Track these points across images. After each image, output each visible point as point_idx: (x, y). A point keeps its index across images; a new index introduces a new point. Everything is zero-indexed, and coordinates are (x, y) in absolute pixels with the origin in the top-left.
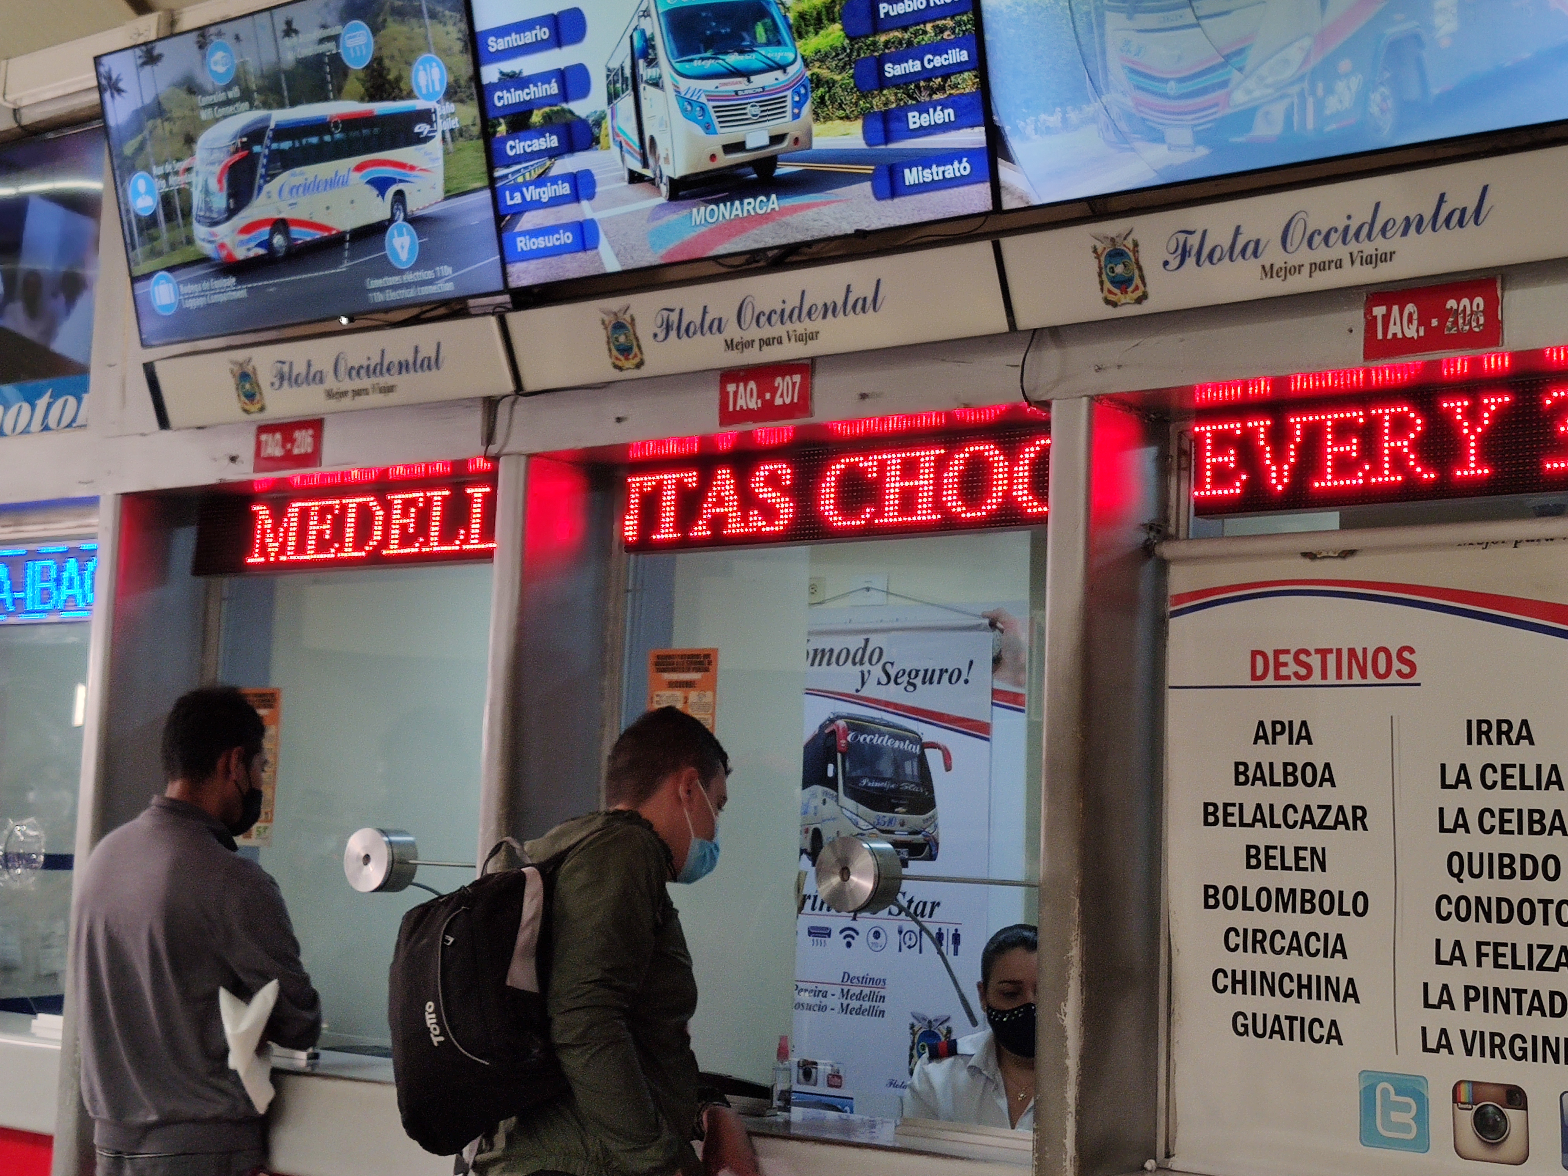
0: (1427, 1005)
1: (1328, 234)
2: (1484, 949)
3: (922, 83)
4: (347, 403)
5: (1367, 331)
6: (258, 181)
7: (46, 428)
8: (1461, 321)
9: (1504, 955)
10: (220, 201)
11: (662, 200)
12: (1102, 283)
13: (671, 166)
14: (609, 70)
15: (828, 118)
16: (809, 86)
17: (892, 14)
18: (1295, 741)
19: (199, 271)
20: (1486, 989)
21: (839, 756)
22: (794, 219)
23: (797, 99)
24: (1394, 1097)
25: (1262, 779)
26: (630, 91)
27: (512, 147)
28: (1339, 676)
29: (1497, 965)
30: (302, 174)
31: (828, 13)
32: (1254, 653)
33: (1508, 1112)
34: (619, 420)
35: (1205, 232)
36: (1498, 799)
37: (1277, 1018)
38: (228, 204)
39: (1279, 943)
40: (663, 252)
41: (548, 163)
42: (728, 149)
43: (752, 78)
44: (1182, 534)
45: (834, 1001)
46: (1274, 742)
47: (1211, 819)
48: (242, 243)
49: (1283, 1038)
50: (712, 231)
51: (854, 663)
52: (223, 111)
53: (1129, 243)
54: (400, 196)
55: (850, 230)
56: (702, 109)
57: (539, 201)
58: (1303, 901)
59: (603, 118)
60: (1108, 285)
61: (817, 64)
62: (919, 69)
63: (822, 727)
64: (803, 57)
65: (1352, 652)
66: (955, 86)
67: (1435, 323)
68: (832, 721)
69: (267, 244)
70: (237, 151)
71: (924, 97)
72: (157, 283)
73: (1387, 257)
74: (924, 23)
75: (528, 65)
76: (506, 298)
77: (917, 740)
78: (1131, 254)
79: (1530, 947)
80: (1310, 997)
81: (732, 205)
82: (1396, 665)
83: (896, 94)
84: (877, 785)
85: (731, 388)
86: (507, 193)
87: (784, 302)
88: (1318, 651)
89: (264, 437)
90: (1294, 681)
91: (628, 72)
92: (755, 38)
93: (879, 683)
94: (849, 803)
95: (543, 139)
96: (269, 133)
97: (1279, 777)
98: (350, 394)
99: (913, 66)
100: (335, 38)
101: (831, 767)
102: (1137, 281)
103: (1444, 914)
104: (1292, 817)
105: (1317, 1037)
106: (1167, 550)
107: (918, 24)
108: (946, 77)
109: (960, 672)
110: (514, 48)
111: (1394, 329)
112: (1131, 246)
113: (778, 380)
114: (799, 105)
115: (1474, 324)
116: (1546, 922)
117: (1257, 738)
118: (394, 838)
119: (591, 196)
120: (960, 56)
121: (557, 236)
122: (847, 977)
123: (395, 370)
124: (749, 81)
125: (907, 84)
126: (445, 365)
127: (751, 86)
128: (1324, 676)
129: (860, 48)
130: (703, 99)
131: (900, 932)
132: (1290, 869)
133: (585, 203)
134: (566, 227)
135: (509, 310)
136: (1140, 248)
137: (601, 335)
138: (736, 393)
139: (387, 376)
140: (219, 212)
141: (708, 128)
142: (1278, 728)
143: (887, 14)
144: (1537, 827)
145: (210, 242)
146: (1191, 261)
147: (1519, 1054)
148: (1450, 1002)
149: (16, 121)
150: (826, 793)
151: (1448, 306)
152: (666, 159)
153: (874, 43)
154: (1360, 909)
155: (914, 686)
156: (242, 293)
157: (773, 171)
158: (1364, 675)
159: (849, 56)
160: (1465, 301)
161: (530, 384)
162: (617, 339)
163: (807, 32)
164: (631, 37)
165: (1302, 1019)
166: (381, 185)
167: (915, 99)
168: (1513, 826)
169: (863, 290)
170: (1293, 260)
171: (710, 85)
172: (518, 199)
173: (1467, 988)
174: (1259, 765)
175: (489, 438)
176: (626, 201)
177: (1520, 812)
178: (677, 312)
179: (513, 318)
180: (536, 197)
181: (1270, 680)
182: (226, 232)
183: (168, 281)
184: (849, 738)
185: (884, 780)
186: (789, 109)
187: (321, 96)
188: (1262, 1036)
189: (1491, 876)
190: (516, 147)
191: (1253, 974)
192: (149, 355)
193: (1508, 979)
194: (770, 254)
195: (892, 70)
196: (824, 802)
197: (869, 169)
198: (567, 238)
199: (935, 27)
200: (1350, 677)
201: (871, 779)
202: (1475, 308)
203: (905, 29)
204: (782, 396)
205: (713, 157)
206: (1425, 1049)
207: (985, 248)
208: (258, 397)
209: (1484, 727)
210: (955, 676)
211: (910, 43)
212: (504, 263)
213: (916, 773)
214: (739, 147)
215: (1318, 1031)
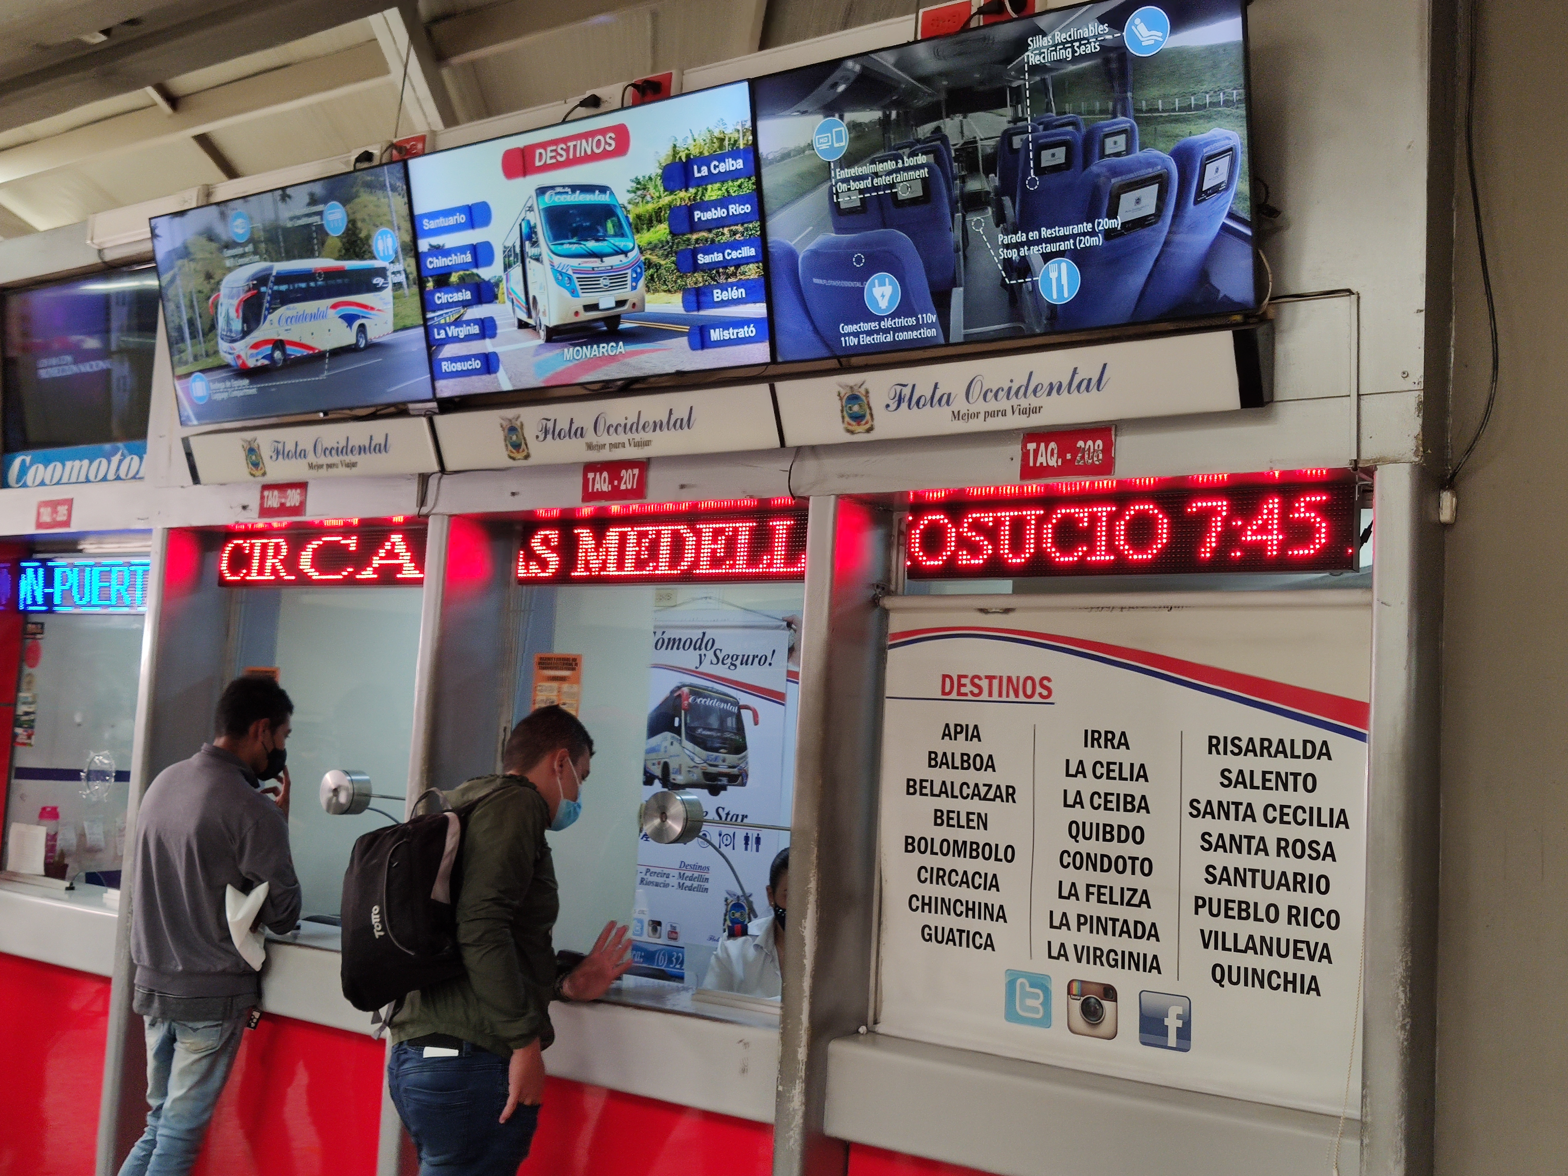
0: (1052, 926)
1: (997, 391)
2: (1092, 889)
3: (721, 270)
4: (323, 472)
5: (1022, 460)
6: (264, 312)
7: (118, 478)
8: (1086, 456)
9: (1104, 894)
10: (237, 325)
11: (541, 341)
12: (843, 417)
13: (547, 318)
14: (505, 247)
15: (656, 291)
16: (643, 267)
17: (703, 219)
18: (969, 738)
19: (223, 374)
20: (1091, 917)
21: (683, 712)
22: (633, 361)
23: (635, 275)
24: (1028, 989)
25: (947, 764)
26: (519, 263)
27: (439, 298)
28: (1000, 695)
29: (1099, 901)
30: (294, 308)
31: (657, 217)
32: (944, 677)
33: (1104, 1003)
34: (513, 494)
35: (914, 386)
36: (1104, 785)
37: (951, 930)
38: (243, 327)
39: (954, 878)
40: (542, 379)
41: (462, 311)
42: (588, 308)
43: (604, 259)
44: (900, 590)
45: (674, 881)
46: (955, 739)
47: (912, 790)
48: (252, 356)
49: (955, 944)
50: (576, 366)
51: (695, 649)
52: (241, 261)
53: (862, 390)
54: (362, 328)
55: (672, 370)
56: (570, 279)
57: (458, 337)
58: (972, 850)
59: (501, 281)
60: (847, 419)
61: (649, 252)
62: (722, 259)
63: (673, 692)
64: (639, 246)
65: (1009, 679)
66: (744, 273)
67: (1069, 456)
68: (679, 688)
69: (270, 357)
70: (249, 290)
71: (722, 280)
72: (194, 381)
73: (1037, 410)
74: (723, 227)
75: (449, 241)
76: (434, 405)
77: (736, 703)
78: (864, 398)
79: (1122, 889)
80: (974, 917)
81: (592, 347)
82: (1039, 689)
83: (703, 276)
84: (709, 733)
85: (591, 476)
86: (436, 330)
87: (626, 419)
88: (987, 677)
89: (266, 493)
90: (970, 697)
91: (518, 250)
92: (606, 231)
93: (712, 663)
94: (689, 745)
95: (460, 294)
96: (272, 279)
97: (958, 763)
98: (325, 467)
99: (717, 257)
100: (320, 213)
101: (677, 719)
102: (868, 417)
103: (1065, 864)
104: (966, 791)
105: (978, 945)
106: (888, 602)
107: (718, 228)
108: (737, 267)
109: (766, 657)
110: (441, 228)
111: (1041, 460)
112: (864, 393)
113: (623, 472)
114: (636, 280)
115: (1095, 459)
116: (1133, 873)
117: (944, 735)
118: (354, 777)
119: (493, 335)
120: (748, 251)
121: (470, 362)
122: (683, 865)
123: (356, 452)
124: (602, 261)
125: (711, 270)
126: (391, 450)
127: (603, 264)
128: (990, 695)
129: (679, 242)
130: (570, 272)
131: (720, 835)
132: (963, 827)
133: (488, 341)
134: (476, 357)
135: (435, 414)
136: (870, 395)
137: (500, 435)
138: (594, 479)
139: (350, 456)
140: (236, 332)
141: (573, 292)
142: (959, 729)
143: (699, 219)
144: (1129, 807)
145: (230, 354)
146: (904, 405)
147: (1113, 963)
148: (1067, 925)
149: (101, 258)
150: (673, 737)
151: (1078, 446)
152: (544, 313)
153: (689, 240)
154: (1009, 858)
155: (735, 666)
156: (253, 391)
157: (618, 326)
158: (1017, 695)
159: (671, 247)
160: (1090, 443)
161: (450, 466)
162: (511, 438)
163: (642, 229)
164: (520, 225)
165: (968, 932)
166: (349, 319)
167: (715, 281)
168: (1113, 805)
169: (681, 413)
170: (973, 409)
171: (575, 262)
172: (443, 335)
173: (1079, 916)
174: (945, 754)
175: (422, 502)
176: (516, 341)
177: (1118, 795)
178: (552, 422)
179: (439, 420)
180: (455, 334)
181: (954, 696)
182: (242, 347)
183: (202, 380)
184: (690, 700)
185: (710, 730)
186: (629, 282)
187: (309, 253)
188: (941, 942)
189: (1097, 839)
190: (442, 297)
191: (936, 898)
192: (186, 432)
193: (1106, 911)
194: (619, 383)
195: (702, 259)
196: (672, 744)
197: (686, 329)
198: (477, 364)
199: (730, 231)
200: (1008, 696)
201: (705, 729)
202: (1096, 448)
203: (710, 231)
204: (625, 483)
205: (577, 314)
206: (1050, 957)
207: (765, 388)
208: (261, 465)
209: (1096, 736)
210: (763, 660)
211: (713, 241)
212: (433, 380)
213: (734, 726)
214: (594, 307)
215: (978, 941)
